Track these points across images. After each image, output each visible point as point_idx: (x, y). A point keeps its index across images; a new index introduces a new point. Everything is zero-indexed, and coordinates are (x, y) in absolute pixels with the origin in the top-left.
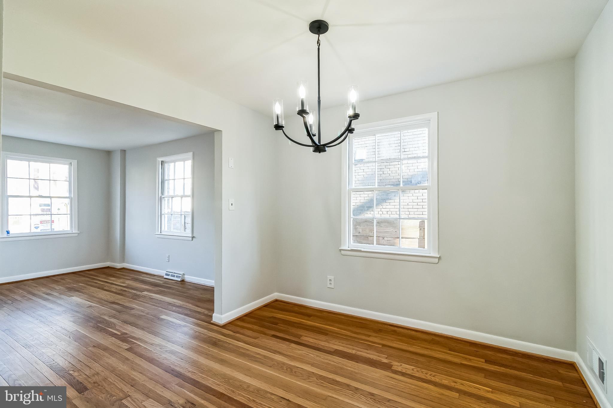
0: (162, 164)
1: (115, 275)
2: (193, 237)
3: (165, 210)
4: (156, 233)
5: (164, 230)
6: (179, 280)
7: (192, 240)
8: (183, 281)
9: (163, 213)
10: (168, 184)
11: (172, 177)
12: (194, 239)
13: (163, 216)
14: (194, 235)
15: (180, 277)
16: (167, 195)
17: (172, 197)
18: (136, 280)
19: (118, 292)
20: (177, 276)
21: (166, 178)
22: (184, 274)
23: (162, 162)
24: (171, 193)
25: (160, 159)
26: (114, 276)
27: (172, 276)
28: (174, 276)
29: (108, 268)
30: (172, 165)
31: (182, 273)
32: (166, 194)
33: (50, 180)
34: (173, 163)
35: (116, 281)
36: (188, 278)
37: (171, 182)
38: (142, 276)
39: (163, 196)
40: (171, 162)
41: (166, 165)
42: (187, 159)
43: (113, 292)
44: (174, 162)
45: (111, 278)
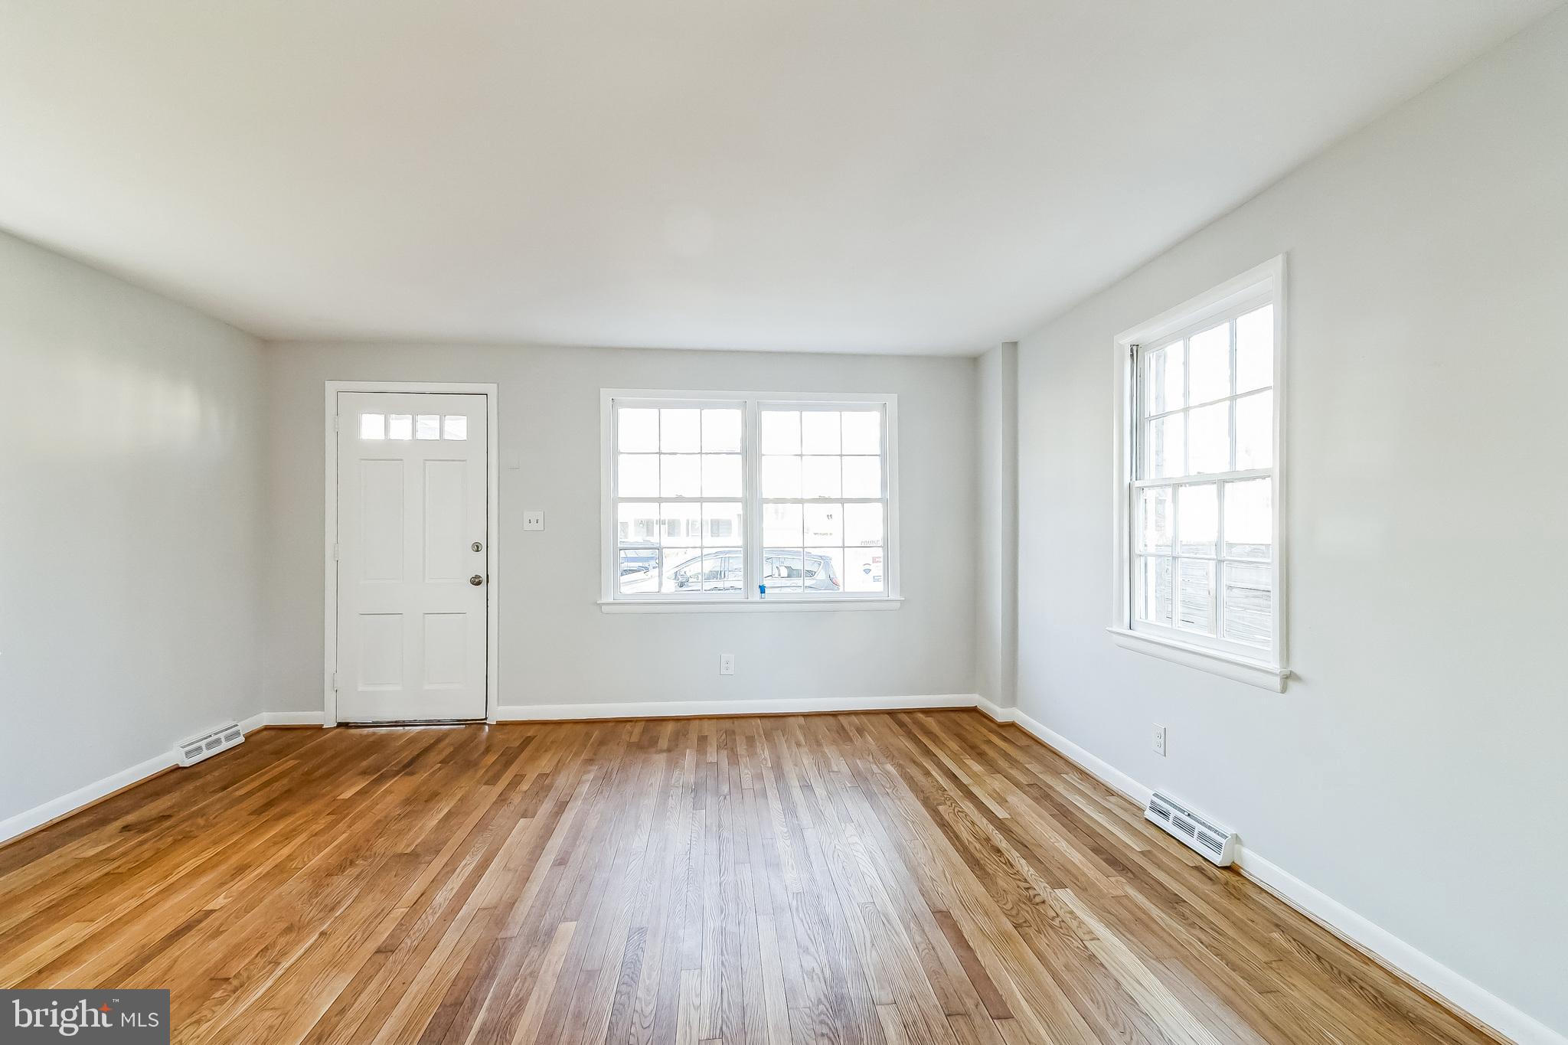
0: (1132, 355)
1: (985, 748)
2: (1289, 678)
3: (1148, 539)
4: (1112, 627)
5: (1143, 617)
6: (1218, 859)
7: (1284, 690)
8: (1232, 869)
9: (1139, 548)
10: (1160, 433)
11: (1174, 401)
12: (1293, 685)
13: (1139, 564)
14: (1297, 667)
15: (1219, 846)
16: (1153, 476)
17: (1177, 486)
18: (1043, 795)
19: (973, 850)
20: (1202, 837)
21: (1151, 408)
22: (1237, 839)
23: (1135, 351)
24: (1174, 470)
25: (1126, 340)
26: (981, 756)
27: (1179, 823)
28: (1190, 830)
29: (973, 711)
30: (1175, 350)
31: (1230, 831)
32: (1151, 474)
33: (841, 455)
34: (1180, 344)
35: (980, 782)
36: (1259, 866)
37: (1173, 425)
38: (1065, 781)
39: (1138, 484)
40: (1173, 337)
41: (1150, 359)
42: (1250, 306)
43: (957, 837)
44: (1185, 334)
45: (970, 762)
